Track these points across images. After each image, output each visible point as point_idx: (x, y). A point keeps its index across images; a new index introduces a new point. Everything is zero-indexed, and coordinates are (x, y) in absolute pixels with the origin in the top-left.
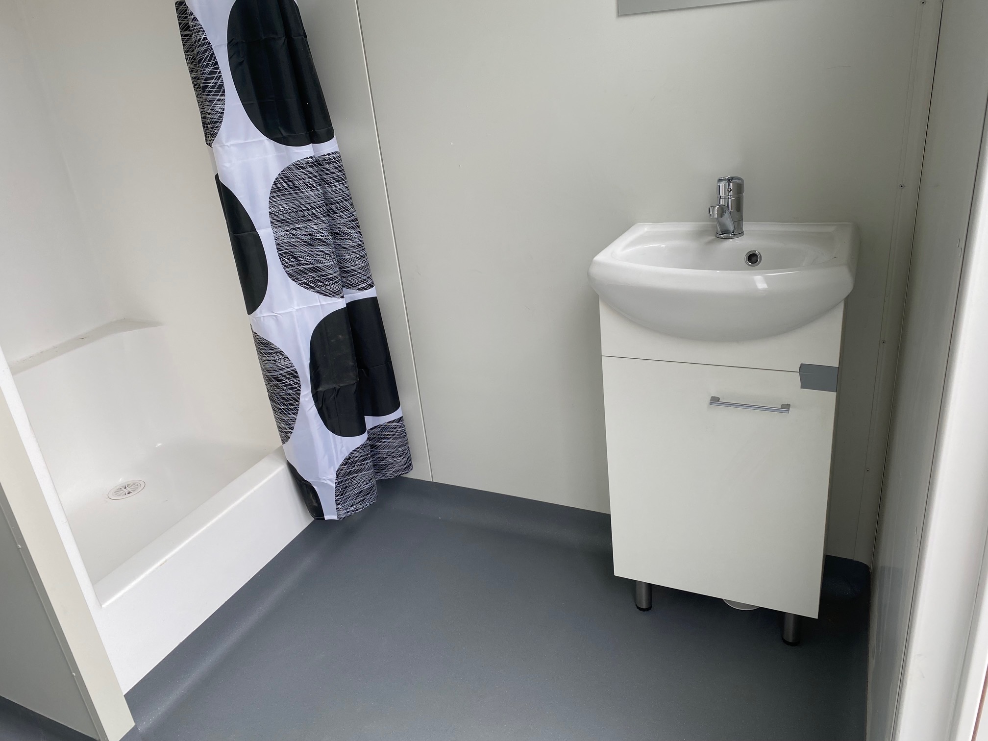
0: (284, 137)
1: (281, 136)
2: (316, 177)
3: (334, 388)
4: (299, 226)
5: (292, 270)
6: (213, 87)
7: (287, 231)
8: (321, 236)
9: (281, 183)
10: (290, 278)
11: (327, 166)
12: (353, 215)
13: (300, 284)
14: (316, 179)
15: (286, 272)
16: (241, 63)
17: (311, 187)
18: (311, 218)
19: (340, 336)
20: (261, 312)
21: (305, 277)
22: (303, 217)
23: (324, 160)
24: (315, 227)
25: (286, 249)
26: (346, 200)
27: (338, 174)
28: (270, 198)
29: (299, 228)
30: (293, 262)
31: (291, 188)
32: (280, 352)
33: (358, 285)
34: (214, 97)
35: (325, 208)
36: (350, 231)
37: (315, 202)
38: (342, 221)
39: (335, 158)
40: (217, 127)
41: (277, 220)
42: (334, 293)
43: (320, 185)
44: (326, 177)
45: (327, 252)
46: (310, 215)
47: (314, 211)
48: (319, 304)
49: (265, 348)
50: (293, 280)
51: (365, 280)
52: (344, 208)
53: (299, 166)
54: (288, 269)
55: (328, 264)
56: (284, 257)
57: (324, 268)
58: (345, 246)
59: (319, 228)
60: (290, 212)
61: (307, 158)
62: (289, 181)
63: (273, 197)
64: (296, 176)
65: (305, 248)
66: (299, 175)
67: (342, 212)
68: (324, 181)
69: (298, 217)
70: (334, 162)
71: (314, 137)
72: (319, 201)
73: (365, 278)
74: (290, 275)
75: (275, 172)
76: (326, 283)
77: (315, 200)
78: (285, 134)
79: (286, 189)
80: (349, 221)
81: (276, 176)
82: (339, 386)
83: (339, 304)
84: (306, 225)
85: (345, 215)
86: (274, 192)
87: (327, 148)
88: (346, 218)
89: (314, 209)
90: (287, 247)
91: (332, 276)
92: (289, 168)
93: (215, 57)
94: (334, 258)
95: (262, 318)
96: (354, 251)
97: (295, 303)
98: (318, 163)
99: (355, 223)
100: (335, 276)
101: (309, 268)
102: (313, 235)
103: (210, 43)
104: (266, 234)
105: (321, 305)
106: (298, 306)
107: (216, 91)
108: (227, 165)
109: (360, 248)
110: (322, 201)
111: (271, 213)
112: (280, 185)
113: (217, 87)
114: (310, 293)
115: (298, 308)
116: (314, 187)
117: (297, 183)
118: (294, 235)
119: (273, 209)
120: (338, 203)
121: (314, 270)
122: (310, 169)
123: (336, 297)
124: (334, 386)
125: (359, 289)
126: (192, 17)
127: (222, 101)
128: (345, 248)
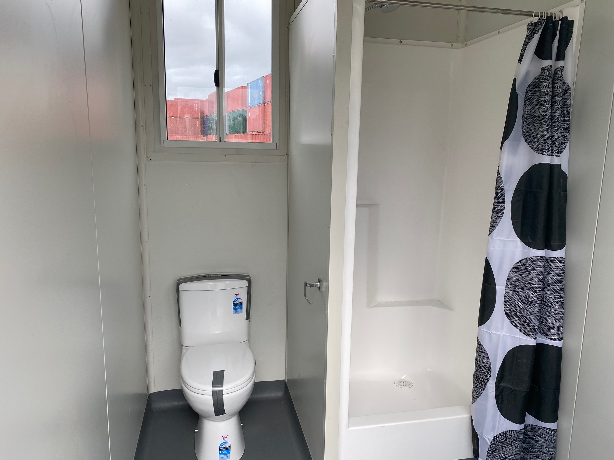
0: (529, 243)
1: (528, 241)
2: (541, 268)
3: (511, 388)
4: (522, 291)
5: (509, 312)
6: (498, 210)
7: (514, 291)
8: (533, 301)
9: (519, 265)
10: (507, 316)
11: (552, 264)
12: (560, 295)
13: (511, 322)
15: (505, 312)
16: (519, 200)
17: (536, 272)
18: (530, 289)
19: (525, 360)
21: (515, 319)
22: (525, 287)
23: (551, 260)
24: (531, 295)
25: (510, 301)
26: (558, 286)
27: (558, 270)
28: (510, 271)
29: (521, 292)
30: (511, 308)
31: (524, 270)
32: (486, 353)
33: (549, 336)
34: (497, 215)
35: (541, 286)
36: (554, 303)
37: (535, 281)
38: (551, 296)
39: (558, 261)
40: (493, 229)
41: (510, 283)
42: (530, 334)
43: (542, 273)
44: (549, 269)
45: (533, 310)
46: (530, 287)
47: (533, 286)
48: (518, 337)
50: (508, 318)
51: (555, 334)
52: (555, 289)
53: (532, 259)
54: (507, 311)
55: (531, 317)
56: (507, 304)
57: (528, 318)
58: (548, 311)
59: (534, 295)
60: (519, 282)
61: (539, 257)
62: (524, 266)
63: (512, 271)
64: (529, 264)
65: (521, 304)
66: (531, 264)
67: (553, 291)
68: (547, 271)
69: (523, 286)
70: (557, 263)
71: (548, 246)
72: (538, 281)
75: (518, 258)
76: (527, 327)
78: (530, 241)
79: (521, 269)
80: (556, 298)
81: (518, 261)
82: (514, 388)
83: (531, 342)
84: (525, 292)
85: (554, 294)
86: (514, 269)
87: (555, 254)
89: (534, 284)
90: (510, 300)
91: (531, 324)
92: (526, 259)
93: (505, 196)
94: (537, 315)
95: (483, 331)
96: (553, 315)
97: (505, 330)
98: (546, 261)
99: (562, 301)
100: (534, 326)
101: (519, 315)
102: (528, 299)
103: (504, 189)
104: (501, 289)
106: (506, 333)
107: (499, 212)
108: (492, 249)
109: (559, 315)
110: (540, 282)
111: (508, 279)
112: (518, 266)
113: (500, 210)
114: (515, 329)
116: (538, 273)
117: (529, 268)
118: (517, 295)
119: (510, 277)
120: (552, 285)
121: (522, 317)
122: (539, 263)
123: (530, 337)
124: (511, 387)
125: (549, 338)
126: (499, 176)
127: (500, 218)
128: (548, 312)
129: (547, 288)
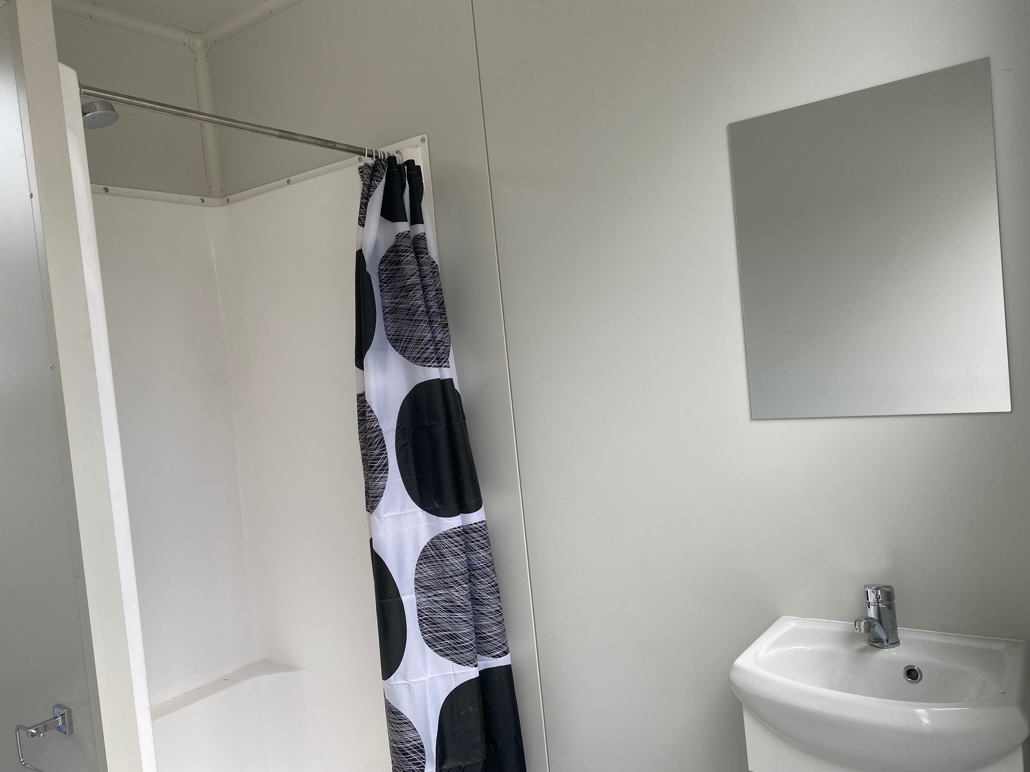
0: (436, 509)
1: (433, 508)
2: (461, 545)
3: (460, 767)
4: (441, 592)
5: (430, 636)
6: (379, 466)
7: (429, 597)
8: (461, 603)
9: (429, 551)
10: (427, 644)
11: (474, 534)
12: (493, 581)
13: (436, 651)
14: (461, 547)
15: (424, 638)
16: (406, 444)
17: (455, 555)
18: (453, 585)
19: (470, 708)
20: (395, 679)
21: (442, 644)
22: (445, 584)
23: (470, 529)
24: (456, 594)
25: (427, 615)
26: (488, 567)
27: (483, 542)
28: (417, 565)
29: (440, 594)
30: (432, 628)
31: (438, 556)
32: (409, 723)
33: (492, 653)
34: (378, 475)
35: (466, 575)
36: (489, 597)
37: (458, 570)
38: (483, 586)
39: (481, 527)
40: (377, 501)
41: (421, 586)
42: (469, 661)
43: (464, 553)
44: (472, 544)
45: (465, 619)
46: (452, 582)
47: (456, 578)
48: (452, 673)
49: (395, 718)
50: (430, 646)
51: (500, 647)
52: (486, 574)
53: (447, 535)
54: (426, 636)
55: (465, 631)
56: (424, 623)
57: (461, 635)
58: (483, 612)
59: (459, 594)
60: (434, 579)
61: (455, 528)
62: (437, 549)
63: (420, 564)
64: (443, 545)
65: (445, 615)
66: (446, 544)
67: (483, 578)
68: (469, 548)
69: (441, 584)
70: (480, 531)
71: (463, 508)
72: (462, 569)
73: (500, 644)
74: (427, 642)
75: (424, 540)
76: (461, 651)
77: (459, 568)
78: (437, 506)
79: (433, 556)
80: (490, 587)
81: (425, 543)
82: (465, 764)
83: (472, 673)
84: (447, 592)
85: (486, 581)
86: (422, 559)
87: (475, 517)
88: (486, 584)
89: (457, 576)
90: (427, 613)
91: (467, 644)
92: (437, 537)
93: (384, 441)
94: (471, 625)
95: (395, 686)
96: (492, 617)
97: (429, 670)
98: (465, 531)
99: (495, 589)
100: (471, 644)
101: (446, 635)
102: (454, 602)
103: (381, 430)
104: (409, 599)
105: (454, 674)
106: (432, 673)
107: (381, 470)
108: (381, 534)
109: (498, 614)
110: (465, 568)
111: (416, 579)
112: (428, 553)
113: (382, 466)
114: (445, 661)
115: (431, 676)
116: (459, 555)
117: (444, 551)
118: (435, 601)
119: (419, 575)
120: (480, 569)
121: (451, 637)
122: (457, 538)
123: (470, 666)
124: (460, 763)
125: (493, 657)
126: (369, 409)
127: (384, 478)
128: (483, 614)
129: (474, 575)
